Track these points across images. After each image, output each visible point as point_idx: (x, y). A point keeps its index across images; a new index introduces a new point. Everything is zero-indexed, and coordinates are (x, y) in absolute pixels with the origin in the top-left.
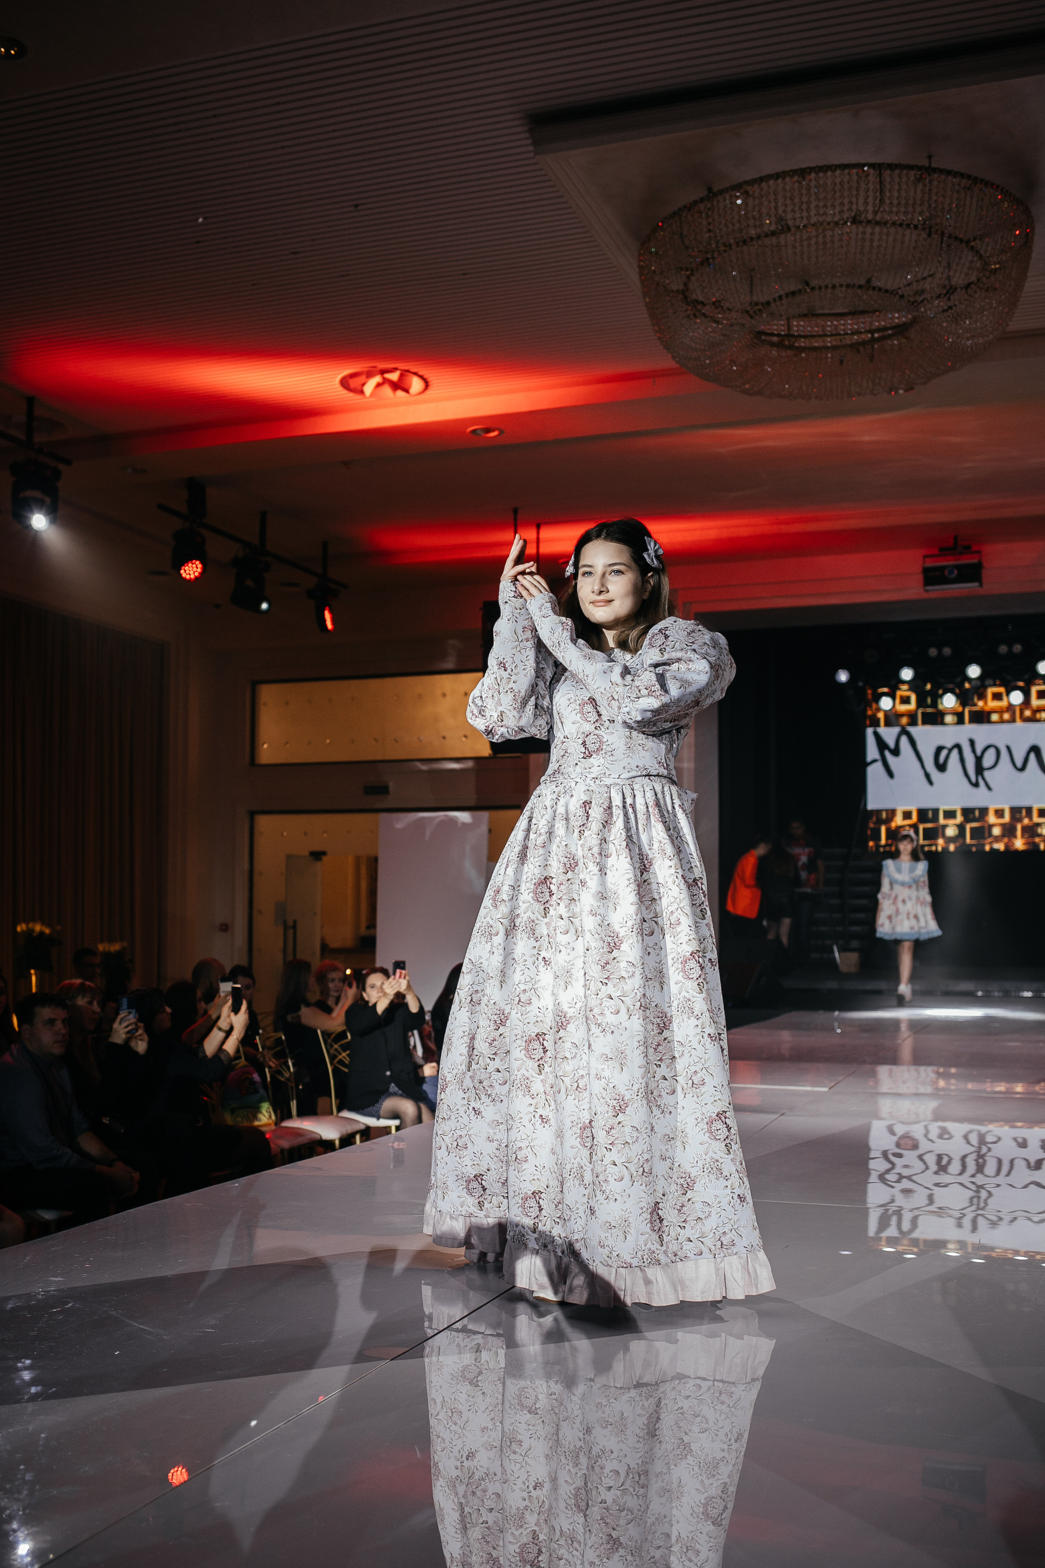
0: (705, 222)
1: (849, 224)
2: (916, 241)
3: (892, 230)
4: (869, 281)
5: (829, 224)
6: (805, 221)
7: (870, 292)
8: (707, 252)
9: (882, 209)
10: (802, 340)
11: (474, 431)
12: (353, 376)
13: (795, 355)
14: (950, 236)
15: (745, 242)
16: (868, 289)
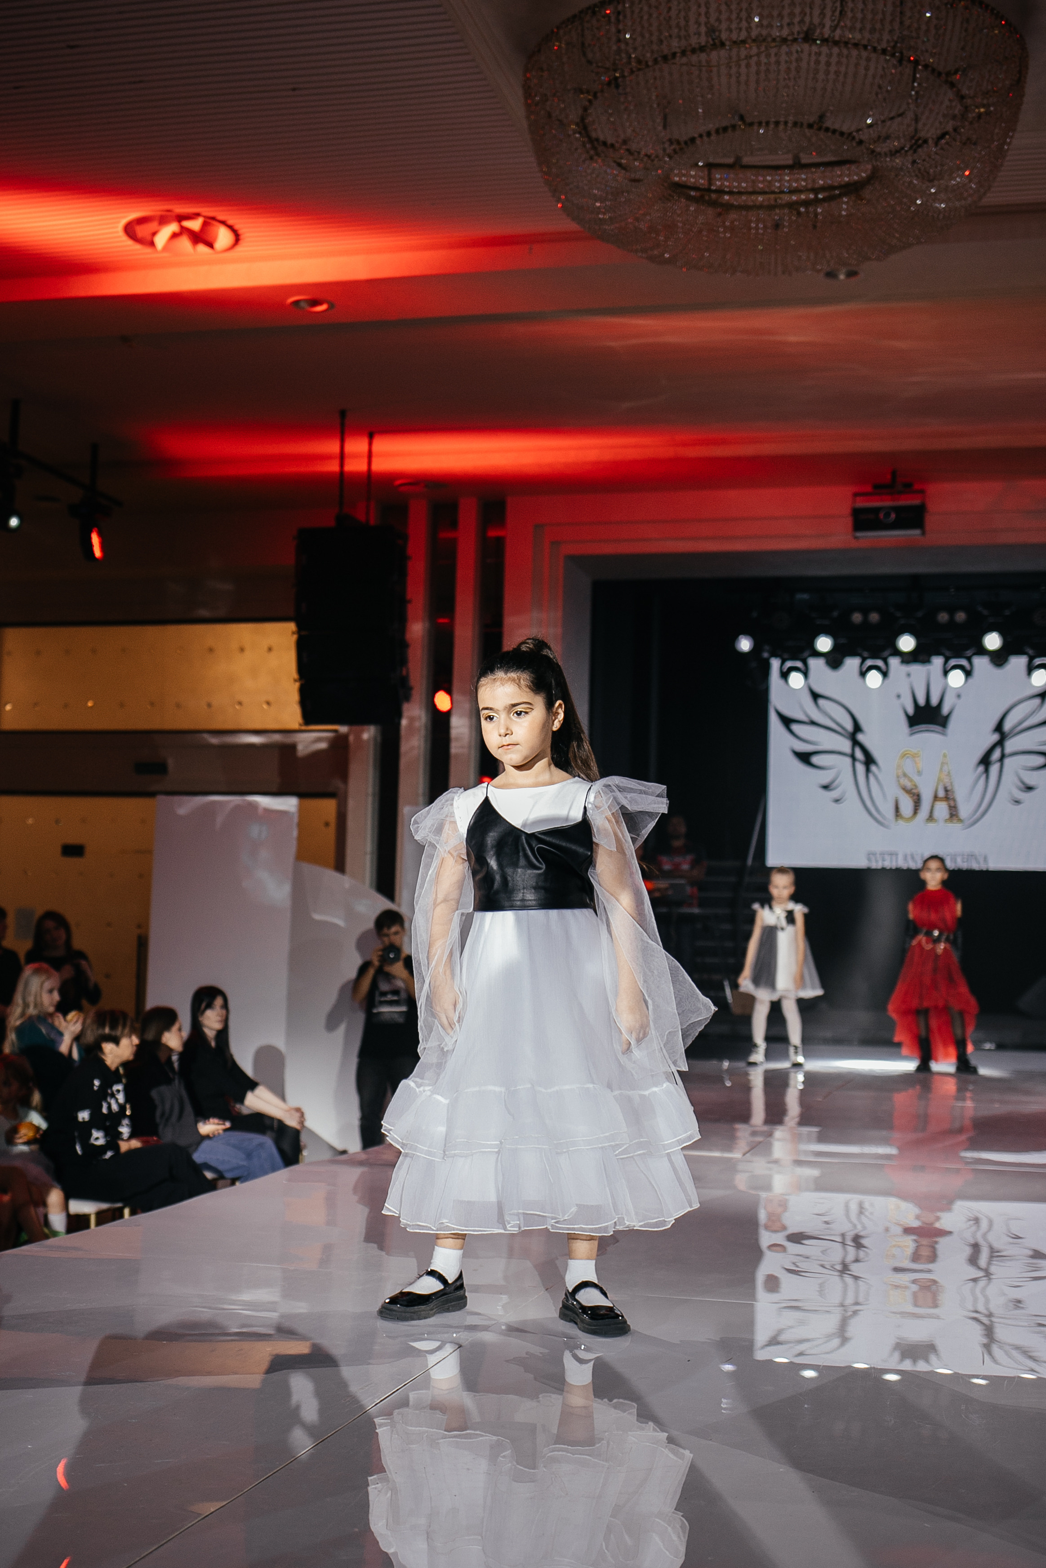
0: (613, 30)
1: (800, 40)
2: (883, 68)
3: (855, 53)
4: (822, 117)
5: (774, 40)
6: (743, 35)
7: (822, 135)
8: (615, 71)
9: (842, 24)
10: (726, 197)
11: (297, 302)
12: (141, 221)
13: (720, 214)
14: (926, 66)
15: (665, 58)
16: (820, 129)
